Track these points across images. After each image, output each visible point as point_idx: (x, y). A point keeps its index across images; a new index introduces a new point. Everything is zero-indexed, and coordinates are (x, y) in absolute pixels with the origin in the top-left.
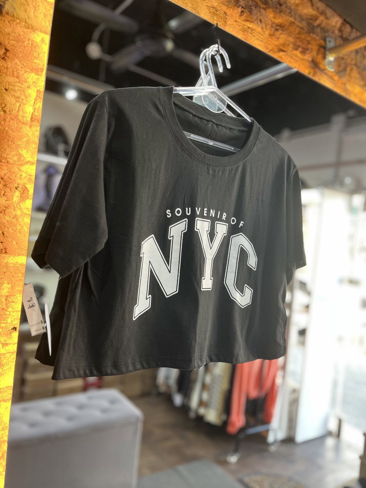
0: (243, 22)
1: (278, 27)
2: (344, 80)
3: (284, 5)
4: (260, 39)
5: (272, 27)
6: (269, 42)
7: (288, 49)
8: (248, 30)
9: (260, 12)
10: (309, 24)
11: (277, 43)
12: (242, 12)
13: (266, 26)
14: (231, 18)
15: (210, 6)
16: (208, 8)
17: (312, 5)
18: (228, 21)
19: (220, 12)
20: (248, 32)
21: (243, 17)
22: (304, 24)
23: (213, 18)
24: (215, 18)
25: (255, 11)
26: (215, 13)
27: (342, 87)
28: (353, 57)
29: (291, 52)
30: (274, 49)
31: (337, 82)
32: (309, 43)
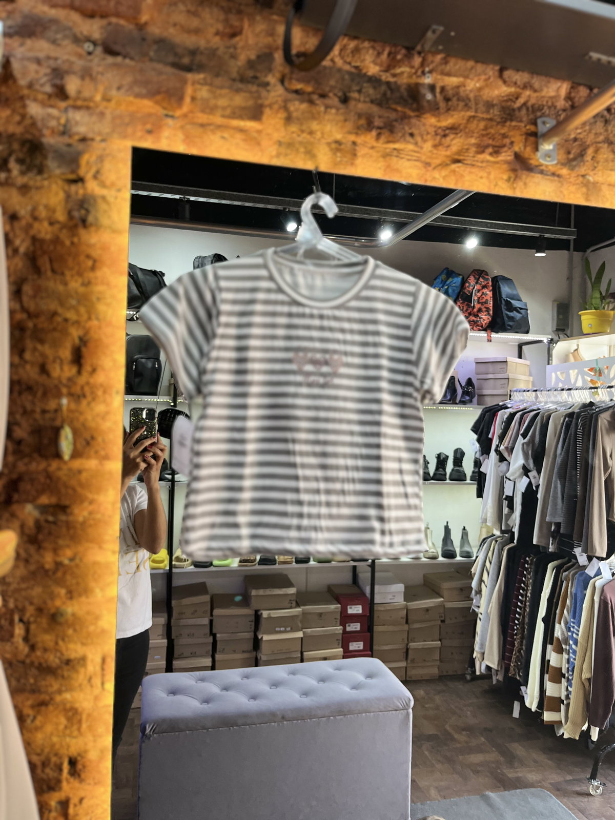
0: (384, 146)
1: (447, 132)
2: (582, 171)
3: (455, 99)
4: (414, 158)
5: (436, 134)
6: (434, 156)
7: (468, 156)
9: (409, 124)
10: (503, 109)
11: (448, 153)
12: (379, 134)
13: (422, 138)
14: (363, 147)
15: (331, 141)
17: (505, 82)
19: (345, 145)
20: (393, 155)
21: (383, 139)
22: (496, 111)
24: (339, 155)
25: (399, 126)
26: (338, 148)
27: (577, 182)
28: (598, 131)
29: (471, 158)
30: (444, 162)
31: (568, 177)
32: (504, 136)
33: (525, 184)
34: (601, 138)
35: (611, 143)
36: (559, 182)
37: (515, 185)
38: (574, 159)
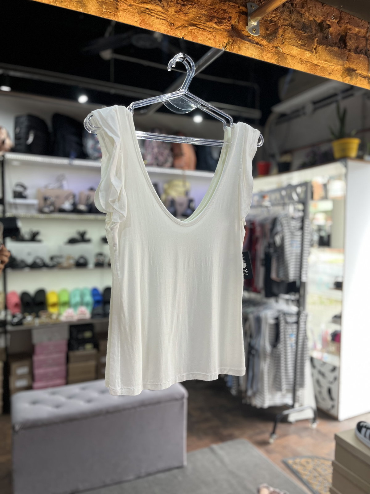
0: (139, 5)
1: (185, 2)
2: (275, 43)
4: (162, 17)
5: (178, 3)
6: (177, 19)
7: (200, 22)
11: (186, 18)
13: (168, 4)
14: (123, 3)
18: (120, 7)
20: (146, 13)
23: (101, 7)
24: (104, 7)
26: (104, 2)
27: (272, 51)
28: (285, 18)
29: (203, 24)
30: (184, 25)
31: (266, 47)
32: (225, 11)
33: (239, 47)
34: (287, 23)
35: (293, 27)
36: (261, 49)
37: (233, 47)
38: (270, 35)
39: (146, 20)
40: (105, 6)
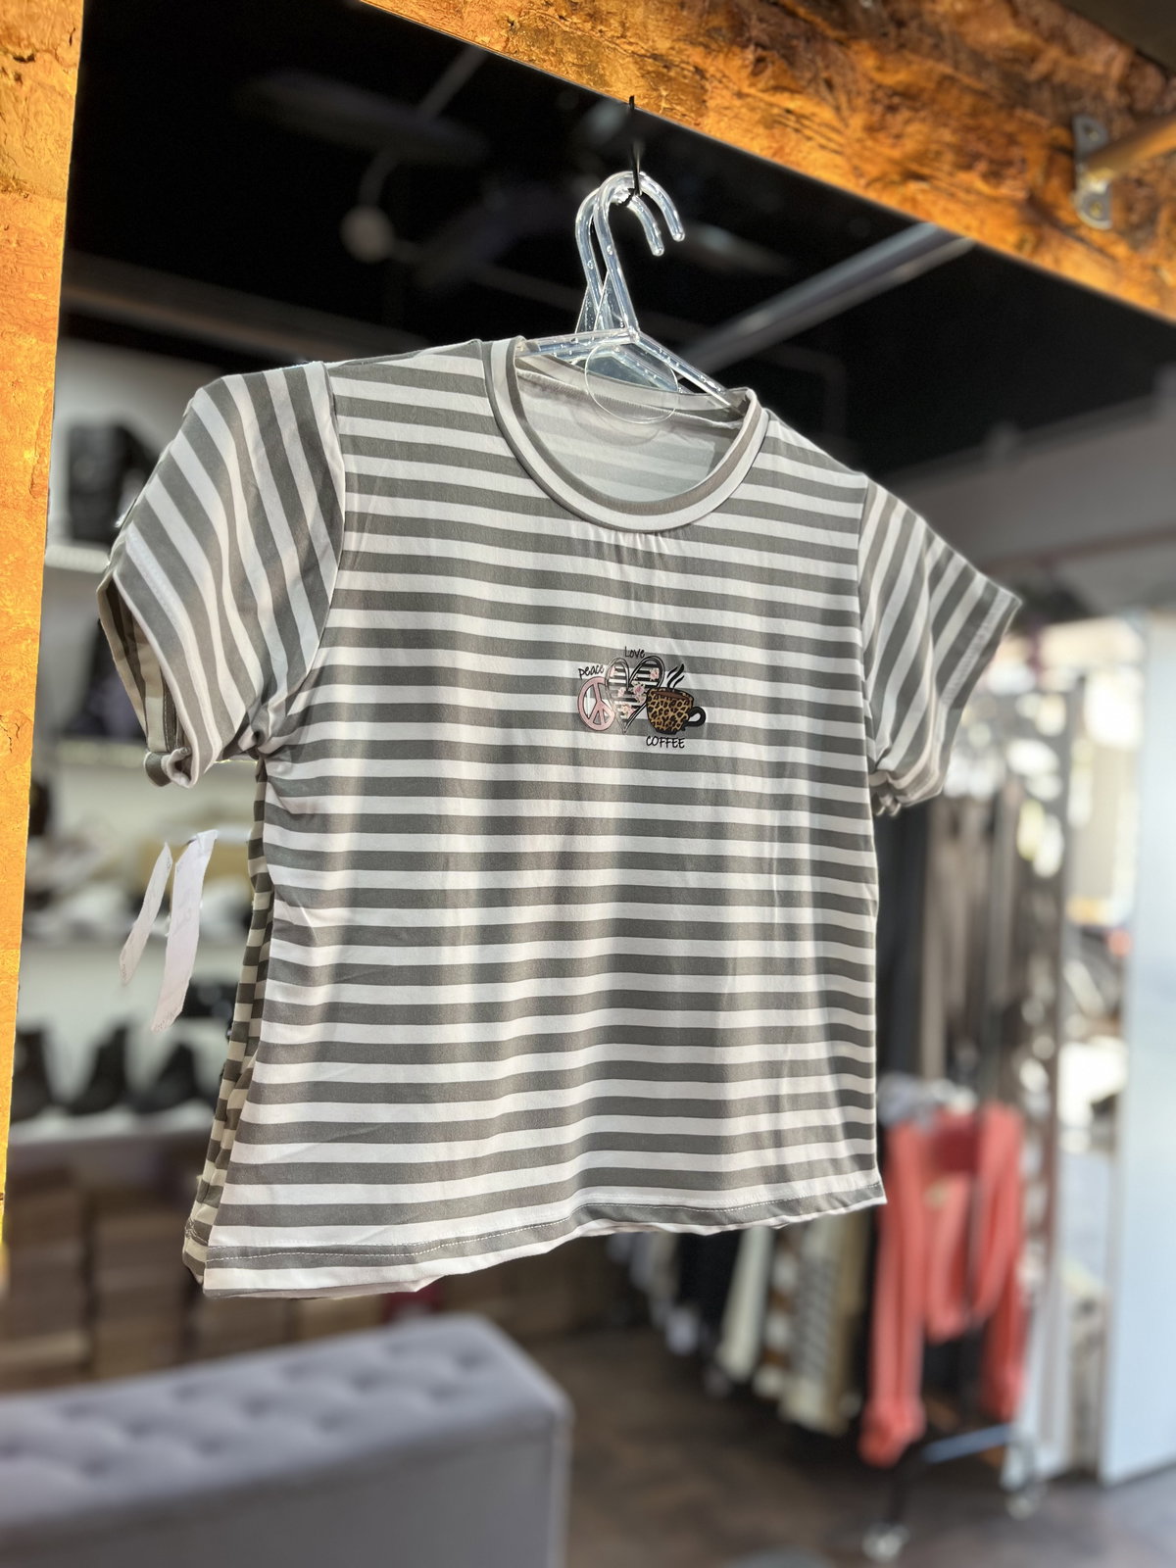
0: (767, 97)
1: (896, 100)
2: (1151, 255)
3: (914, 25)
4: (832, 145)
5: (874, 101)
6: (867, 154)
8: (784, 120)
9: (825, 55)
10: (1007, 77)
11: (896, 153)
12: (759, 60)
13: (850, 101)
14: (720, 86)
15: (643, 52)
16: (636, 63)
17: (1015, 13)
18: (711, 98)
19: (678, 69)
20: (786, 126)
21: (766, 78)
22: (991, 80)
23: (655, 94)
24: (664, 93)
25: (804, 53)
26: (663, 75)
27: (1143, 278)
29: (947, 177)
30: (887, 173)
31: (1127, 263)
32: (1011, 140)
33: (1057, 261)
36: (1114, 270)
38: (1140, 226)
39: (787, 150)
40: (666, 90)
